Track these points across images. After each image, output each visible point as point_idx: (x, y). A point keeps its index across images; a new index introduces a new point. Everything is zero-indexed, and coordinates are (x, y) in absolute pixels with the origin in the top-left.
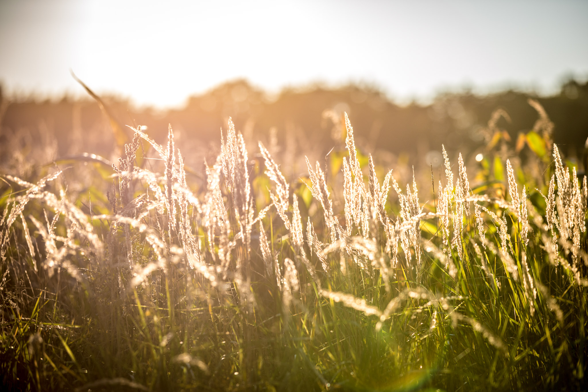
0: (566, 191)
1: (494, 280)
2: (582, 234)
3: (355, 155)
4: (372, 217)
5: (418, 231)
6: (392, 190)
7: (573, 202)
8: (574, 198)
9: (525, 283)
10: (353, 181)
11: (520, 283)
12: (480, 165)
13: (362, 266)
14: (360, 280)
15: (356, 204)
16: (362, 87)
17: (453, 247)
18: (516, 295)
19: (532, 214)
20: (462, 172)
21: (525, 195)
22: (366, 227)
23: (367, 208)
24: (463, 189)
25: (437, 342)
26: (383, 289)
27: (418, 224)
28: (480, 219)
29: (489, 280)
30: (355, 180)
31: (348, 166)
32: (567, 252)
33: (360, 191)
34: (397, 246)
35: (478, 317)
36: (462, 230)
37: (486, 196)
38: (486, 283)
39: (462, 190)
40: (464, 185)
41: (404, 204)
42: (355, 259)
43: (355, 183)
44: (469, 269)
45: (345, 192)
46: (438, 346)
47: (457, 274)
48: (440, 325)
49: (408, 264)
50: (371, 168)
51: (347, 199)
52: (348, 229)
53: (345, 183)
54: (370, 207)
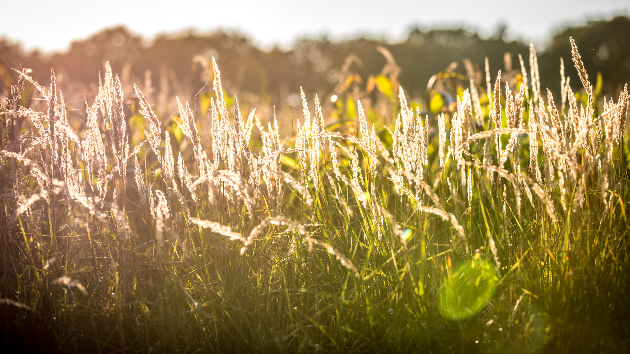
0: (410, 129)
1: (346, 208)
2: (424, 167)
3: (222, 96)
4: (236, 152)
5: (278, 164)
6: (255, 127)
7: (417, 138)
8: (417, 135)
9: (373, 210)
10: (220, 120)
11: (369, 211)
12: (335, 105)
13: (228, 196)
14: (226, 209)
15: (223, 140)
16: (230, 34)
17: (309, 179)
18: (365, 222)
19: (380, 149)
20: (318, 111)
21: (373, 132)
22: (231, 161)
23: (232, 143)
24: (319, 127)
25: (296, 264)
26: (246, 218)
27: (278, 158)
28: (334, 154)
29: (342, 208)
30: (222, 118)
31: (215, 106)
32: (411, 183)
33: (226, 128)
34: (260, 178)
35: (332, 242)
36: (318, 163)
37: (338, 132)
38: (339, 211)
39: (318, 128)
40: (320, 123)
41: (266, 141)
42: (222, 190)
43: (222, 121)
44: (324, 199)
45: (212, 129)
46: (296, 268)
47: (313, 202)
48: (298, 250)
49: (269, 194)
50: (236, 107)
51: (214, 136)
52: (215, 162)
53: (213, 121)
54: (235, 143)
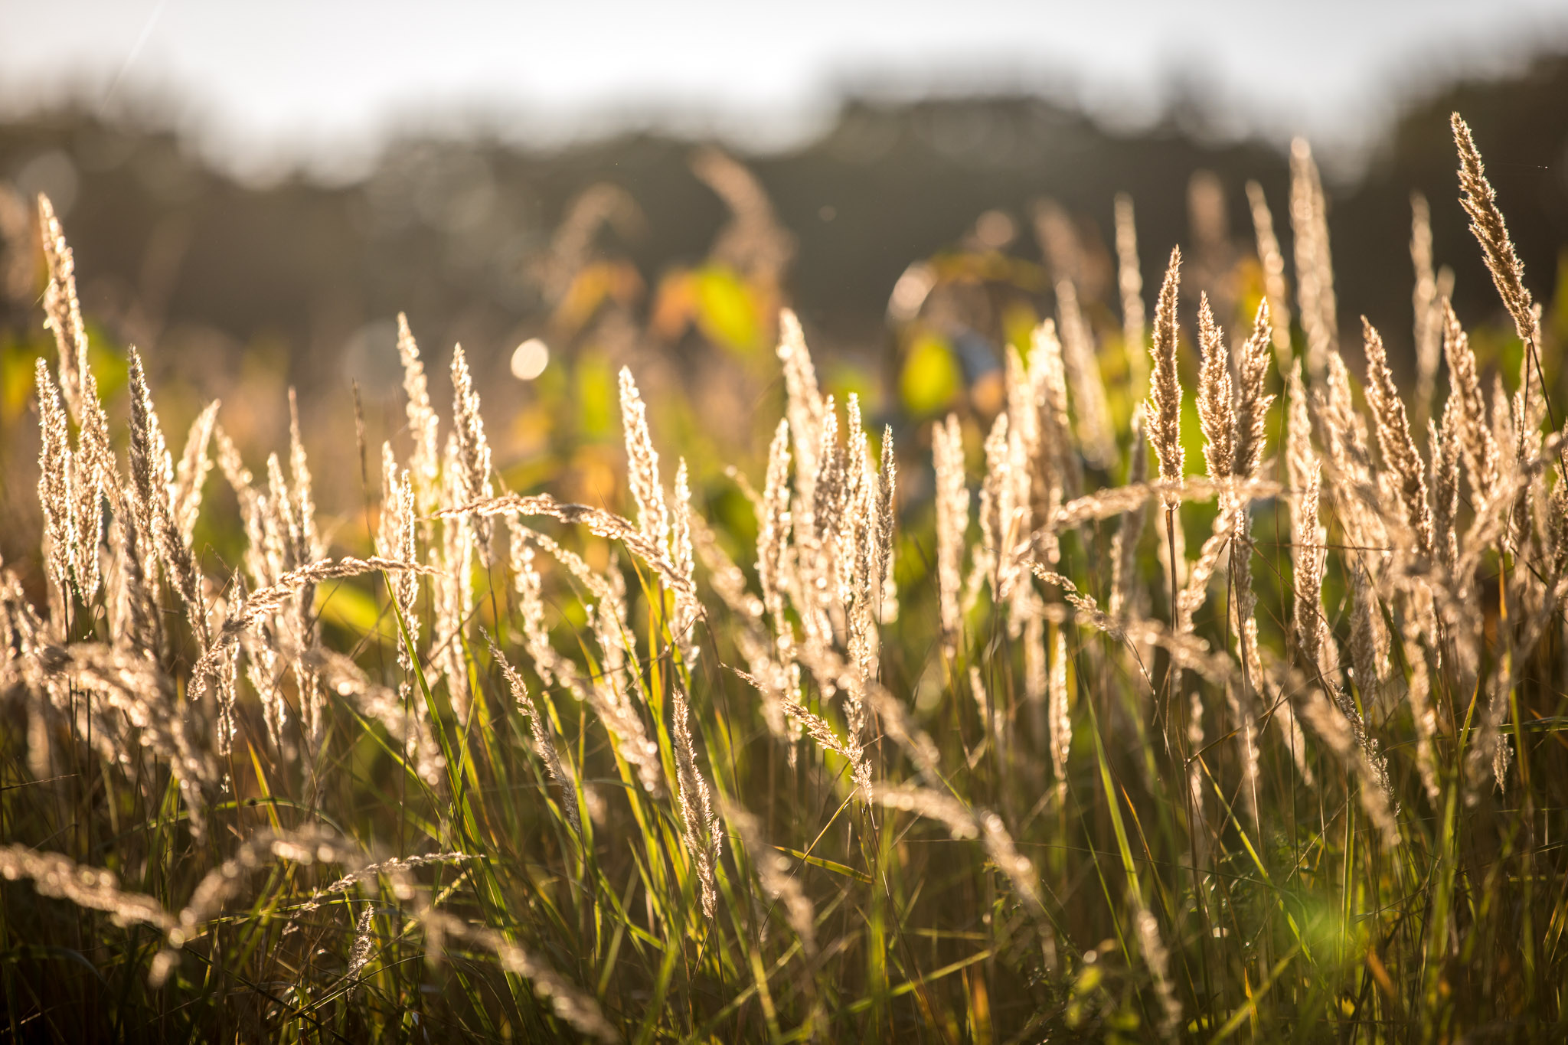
0: (825, 478)
1: (578, 792)
2: (881, 628)
3: (82, 352)
4: (138, 574)
5: (308, 622)
6: (216, 474)
7: (850, 516)
8: (851, 503)
9: (683, 800)
10: (73, 445)
11: (667, 802)
12: (530, 390)
13: (107, 747)
14: (98, 799)
15: (86, 527)
17: (431, 679)
18: (652, 845)
19: (708, 558)
20: (466, 412)
21: (683, 492)
22: (120, 609)
23: (123, 540)
24: (468, 472)
25: (377, 1016)
26: (181, 831)
27: (308, 598)
28: (528, 579)
29: (560, 792)
30: (81, 439)
31: (53, 392)
32: (828, 692)
33: (100, 479)
34: (234, 676)
35: (520, 924)
36: (465, 617)
37: (543, 497)
38: (552, 804)
39: (465, 477)
40: (472, 459)
41: (262, 527)
42: (82, 726)
43: (82, 452)
44: (491, 756)
45: (42, 483)
46: (378, 1029)
47: (446, 773)
48: (386, 956)
49: (273, 737)
50: (139, 397)
51: (52, 511)
52: (56, 618)
53: (45, 452)
54: (132, 537)
